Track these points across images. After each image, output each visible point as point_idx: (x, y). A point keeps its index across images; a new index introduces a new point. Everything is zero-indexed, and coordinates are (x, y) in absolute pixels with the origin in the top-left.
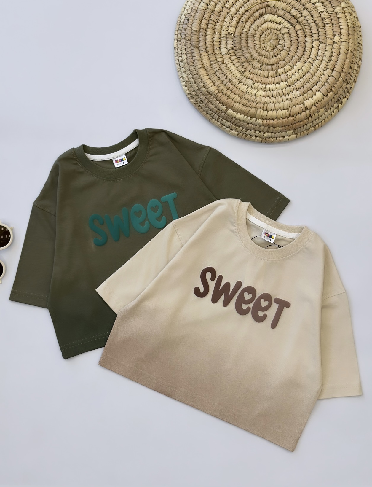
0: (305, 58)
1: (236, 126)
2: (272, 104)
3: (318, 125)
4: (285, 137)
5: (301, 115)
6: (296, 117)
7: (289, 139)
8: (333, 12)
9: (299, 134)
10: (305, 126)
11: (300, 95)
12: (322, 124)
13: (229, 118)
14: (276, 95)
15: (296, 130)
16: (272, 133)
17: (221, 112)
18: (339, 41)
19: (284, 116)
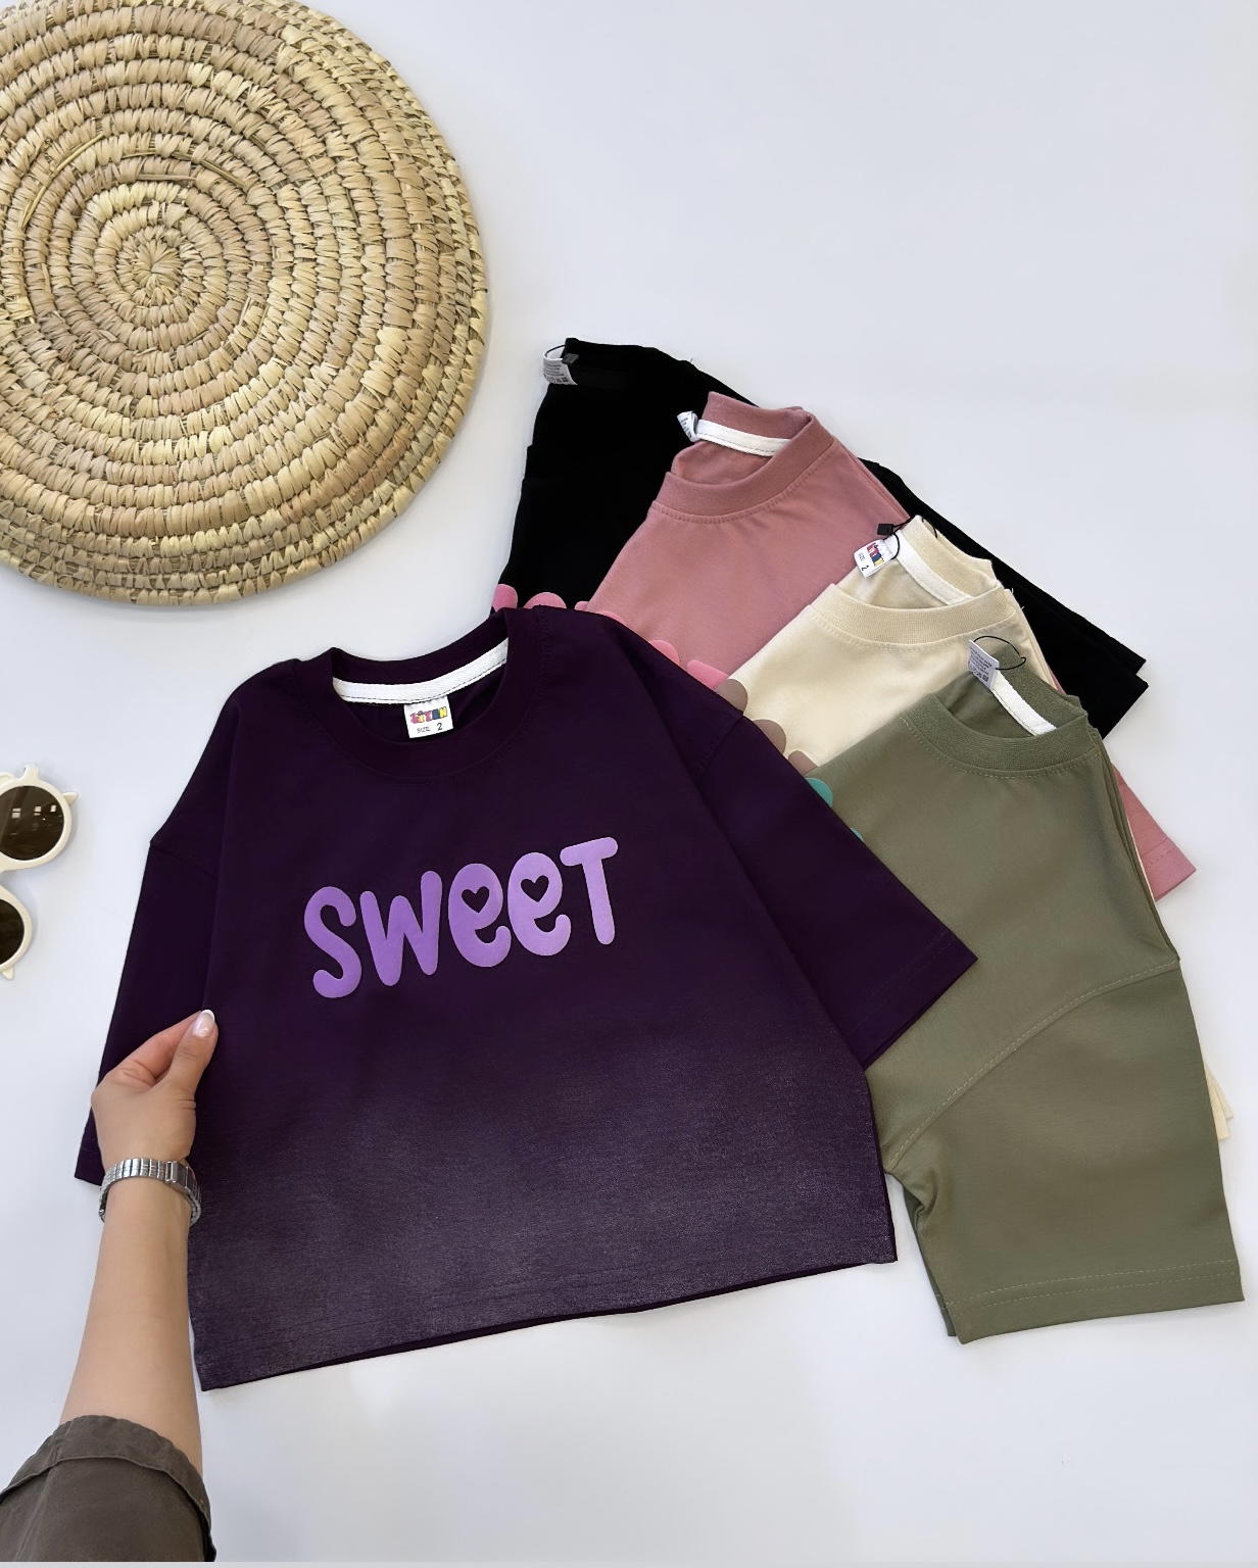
0: (282, 256)
1: (217, 573)
2: (273, 446)
3: (450, 417)
4: (378, 511)
5: (377, 425)
6: (366, 441)
7: (394, 510)
8: (275, 77)
9: (413, 478)
10: (414, 445)
11: (337, 370)
12: (458, 407)
13: (180, 563)
14: (268, 416)
15: (396, 471)
16: (332, 524)
17: (144, 559)
18: (347, 146)
19: (330, 459)
